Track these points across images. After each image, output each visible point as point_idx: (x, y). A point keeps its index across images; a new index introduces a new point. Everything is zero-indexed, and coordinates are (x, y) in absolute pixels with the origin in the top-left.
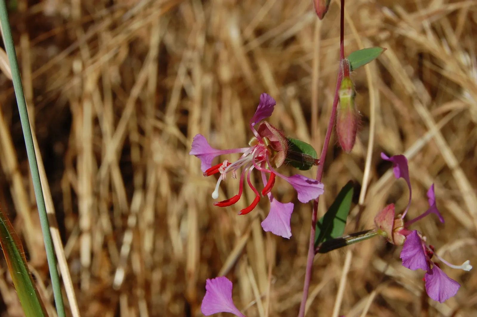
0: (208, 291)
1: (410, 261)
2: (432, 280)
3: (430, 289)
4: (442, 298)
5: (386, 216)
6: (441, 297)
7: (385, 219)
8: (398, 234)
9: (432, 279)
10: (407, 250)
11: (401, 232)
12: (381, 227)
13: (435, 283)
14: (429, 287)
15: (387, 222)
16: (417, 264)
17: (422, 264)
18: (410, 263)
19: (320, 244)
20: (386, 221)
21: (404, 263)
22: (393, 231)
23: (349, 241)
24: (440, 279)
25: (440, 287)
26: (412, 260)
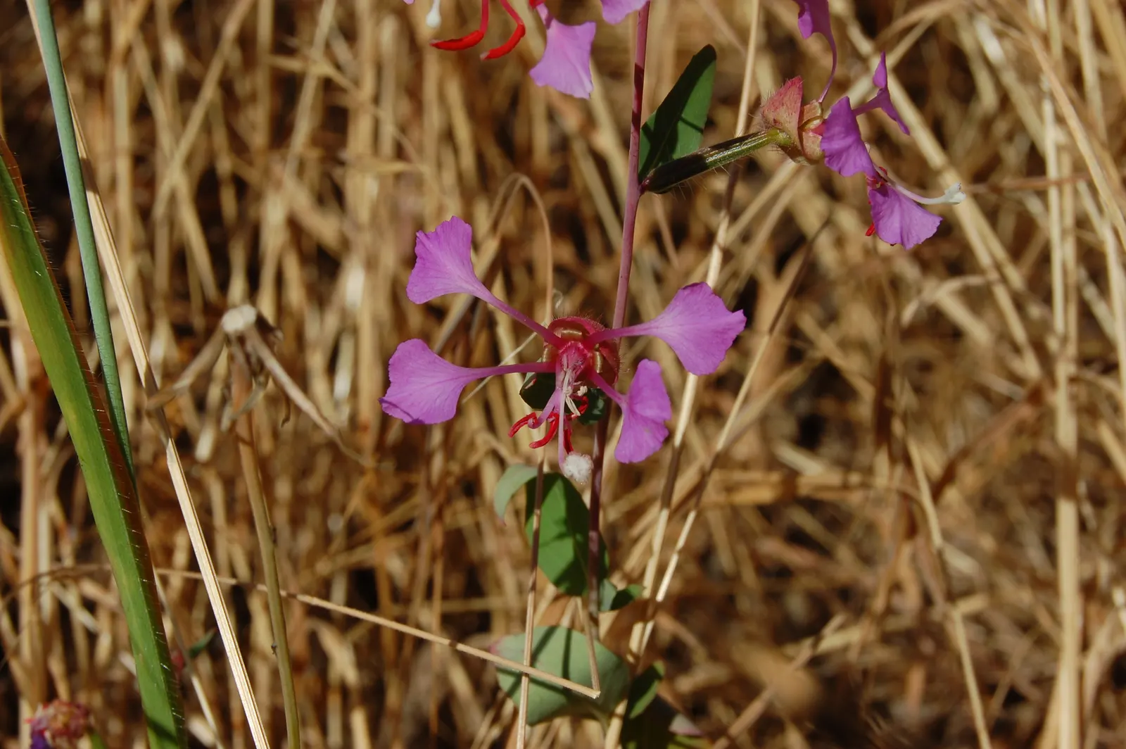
0: (421, 258)
1: (840, 159)
2: (885, 207)
3: (881, 223)
4: (908, 240)
5: (786, 99)
6: (905, 239)
7: (783, 105)
8: (811, 134)
9: (884, 203)
10: (833, 135)
11: (817, 131)
12: (775, 121)
13: (892, 212)
14: (879, 220)
15: (788, 108)
16: (855, 164)
17: (864, 164)
18: (840, 165)
19: (651, 173)
20: (785, 107)
21: (830, 159)
22: (801, 128)
23: (711, 159)
24: (900, 206)
25: (901, 222)
26: (843, 158)
